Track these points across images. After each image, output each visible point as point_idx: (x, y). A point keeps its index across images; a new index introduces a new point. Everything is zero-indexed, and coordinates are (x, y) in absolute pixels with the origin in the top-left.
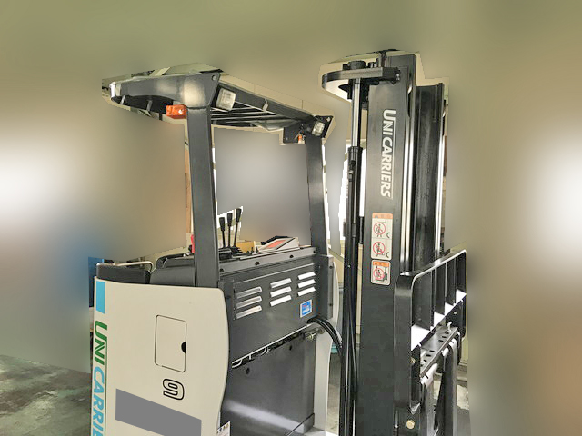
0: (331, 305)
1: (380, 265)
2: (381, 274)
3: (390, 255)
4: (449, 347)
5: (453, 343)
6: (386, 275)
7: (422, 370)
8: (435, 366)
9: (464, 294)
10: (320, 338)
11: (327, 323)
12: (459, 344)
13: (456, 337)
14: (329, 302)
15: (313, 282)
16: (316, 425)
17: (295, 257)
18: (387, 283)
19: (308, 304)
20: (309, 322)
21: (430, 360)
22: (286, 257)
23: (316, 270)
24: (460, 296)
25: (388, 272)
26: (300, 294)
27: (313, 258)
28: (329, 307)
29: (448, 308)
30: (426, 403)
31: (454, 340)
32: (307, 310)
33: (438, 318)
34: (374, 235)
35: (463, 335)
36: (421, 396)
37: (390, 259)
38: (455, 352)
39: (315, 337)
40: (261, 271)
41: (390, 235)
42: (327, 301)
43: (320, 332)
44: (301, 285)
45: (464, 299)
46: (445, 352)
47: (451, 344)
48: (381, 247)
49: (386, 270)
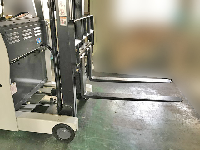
0: (48, 39)
1: (63, 18)
2: (63, 22)
3: (66, 14)
4: (89, 48)
5: (90, 47)
6: (65, 22)
7: (80, 54)
8: (84, 53)
9: (93, 31)
10: (46, 52)
11: (48, 46)
12: (92, 47)
13: (91, 45)
14: (47, 38)
15: (40, 31)
16: (48, 80)
17: (31, 21)
18: (66, 25)
19: (39, 39)
20: (41, 46)
21: (83, 51)
22: (27, 21)
23: (41, 26)
24: (92, 31)
25: (66, 20)
26: (36, 35)
27: (39, 22)
28: (48, 40)
29: (88, 35)
30: (82, 64)
31: (90, 46)
32: (39, 41)
33: (84, 37)
34: (59, 7)
35: (93, 44)
36: (80, 61)
37: (66, 16)
38: (91, 50)
39: (44, 51)
40: (16, 26)
41: (65, 6)
42: (46, 38)
43: (46, 49)
44: (35, 32)
45: (93, 32)
46: (88, 49)
47: (89, 47)
48: (63, 11)
49: (65, 20)
